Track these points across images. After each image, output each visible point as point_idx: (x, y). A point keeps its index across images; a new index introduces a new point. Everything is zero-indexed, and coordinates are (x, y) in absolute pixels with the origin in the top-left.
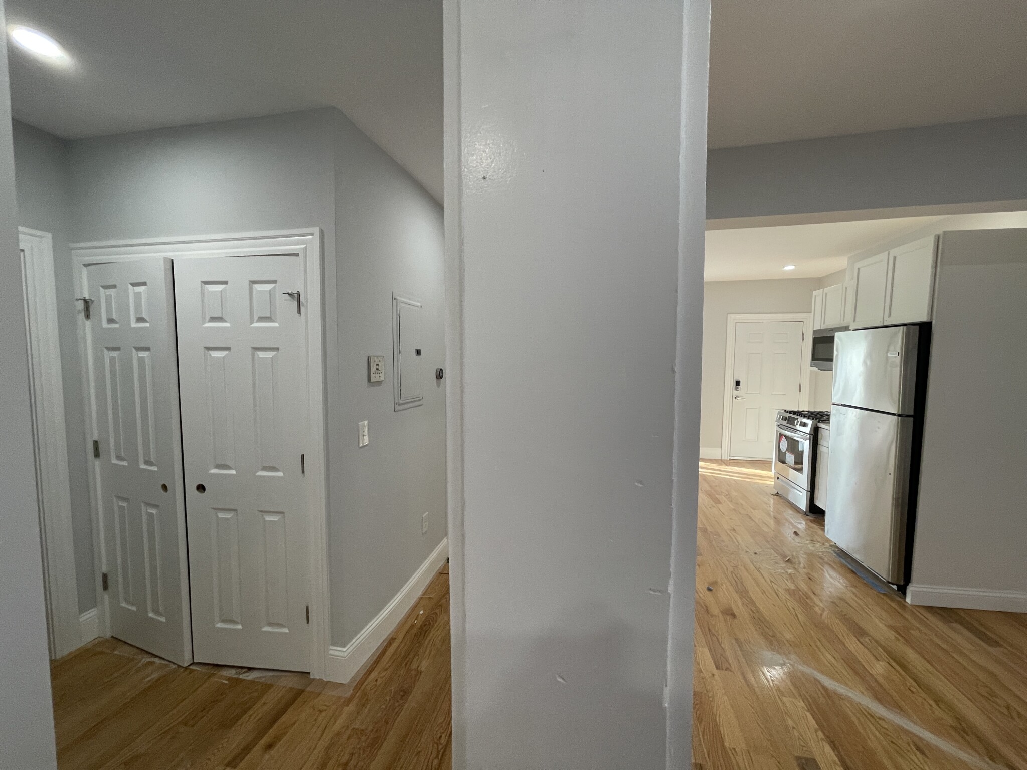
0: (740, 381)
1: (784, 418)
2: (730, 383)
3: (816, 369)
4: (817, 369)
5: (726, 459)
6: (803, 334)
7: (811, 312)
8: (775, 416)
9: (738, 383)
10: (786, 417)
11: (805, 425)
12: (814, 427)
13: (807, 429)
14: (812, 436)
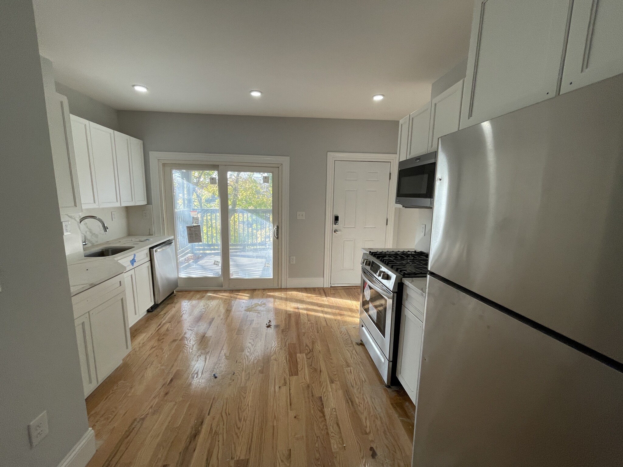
0: (338, 217)
1: (368, 263)
2: (330, 219)
3: (400, 206)
4: (402, 206)
5: (327, 287)
6: (390, 174)
7: (397, 154)
8: (359, 259)
9: (337, 218)
10: (370, 262)
11: (388, 277)
12: (398, 283)
13: (390, 284)
14: (395, 295)
